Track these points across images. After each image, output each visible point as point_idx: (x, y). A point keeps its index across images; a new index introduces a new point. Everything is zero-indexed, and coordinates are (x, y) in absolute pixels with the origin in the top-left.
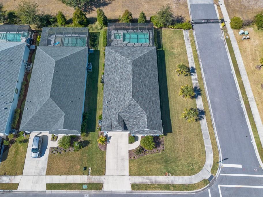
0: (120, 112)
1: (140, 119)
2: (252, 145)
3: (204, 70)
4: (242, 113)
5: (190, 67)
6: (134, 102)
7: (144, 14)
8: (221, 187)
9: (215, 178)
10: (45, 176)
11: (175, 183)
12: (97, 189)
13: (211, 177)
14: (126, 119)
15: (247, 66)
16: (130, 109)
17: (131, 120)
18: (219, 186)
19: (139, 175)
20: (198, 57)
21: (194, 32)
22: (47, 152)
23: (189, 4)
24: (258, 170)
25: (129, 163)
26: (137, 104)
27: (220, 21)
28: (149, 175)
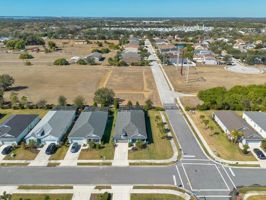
0: (124, 128)
1: (134, 131)
2: (201, 149)
3: (172, 124)
4: (194, 138)
5: (164, 122)
6: (131, 123)
7: (138, 103)
8: (183, 164)
9: (180, 161)
10: (77, 160)
11: (155, 162)
12: (108, 165)
13: (177, 161)
14: (127, 131)
15: (195, 122)
16: (129, 127)
17: (130, 132)
18: (182, 164)
19: (134, 159)
20: (168, 119)
21: (166, 112)
22: (80, 151)
23: (162, 103)
24: (205, 158)
25: (128, 154)
26: (133, 124)
27: (179, 108)
28: (140, 159)
